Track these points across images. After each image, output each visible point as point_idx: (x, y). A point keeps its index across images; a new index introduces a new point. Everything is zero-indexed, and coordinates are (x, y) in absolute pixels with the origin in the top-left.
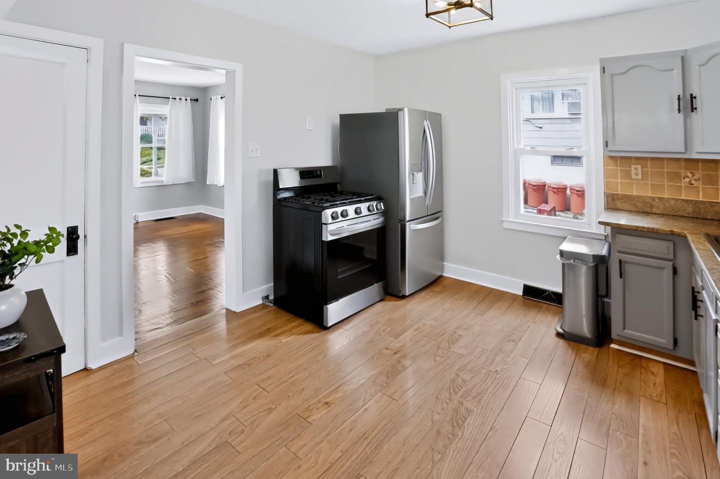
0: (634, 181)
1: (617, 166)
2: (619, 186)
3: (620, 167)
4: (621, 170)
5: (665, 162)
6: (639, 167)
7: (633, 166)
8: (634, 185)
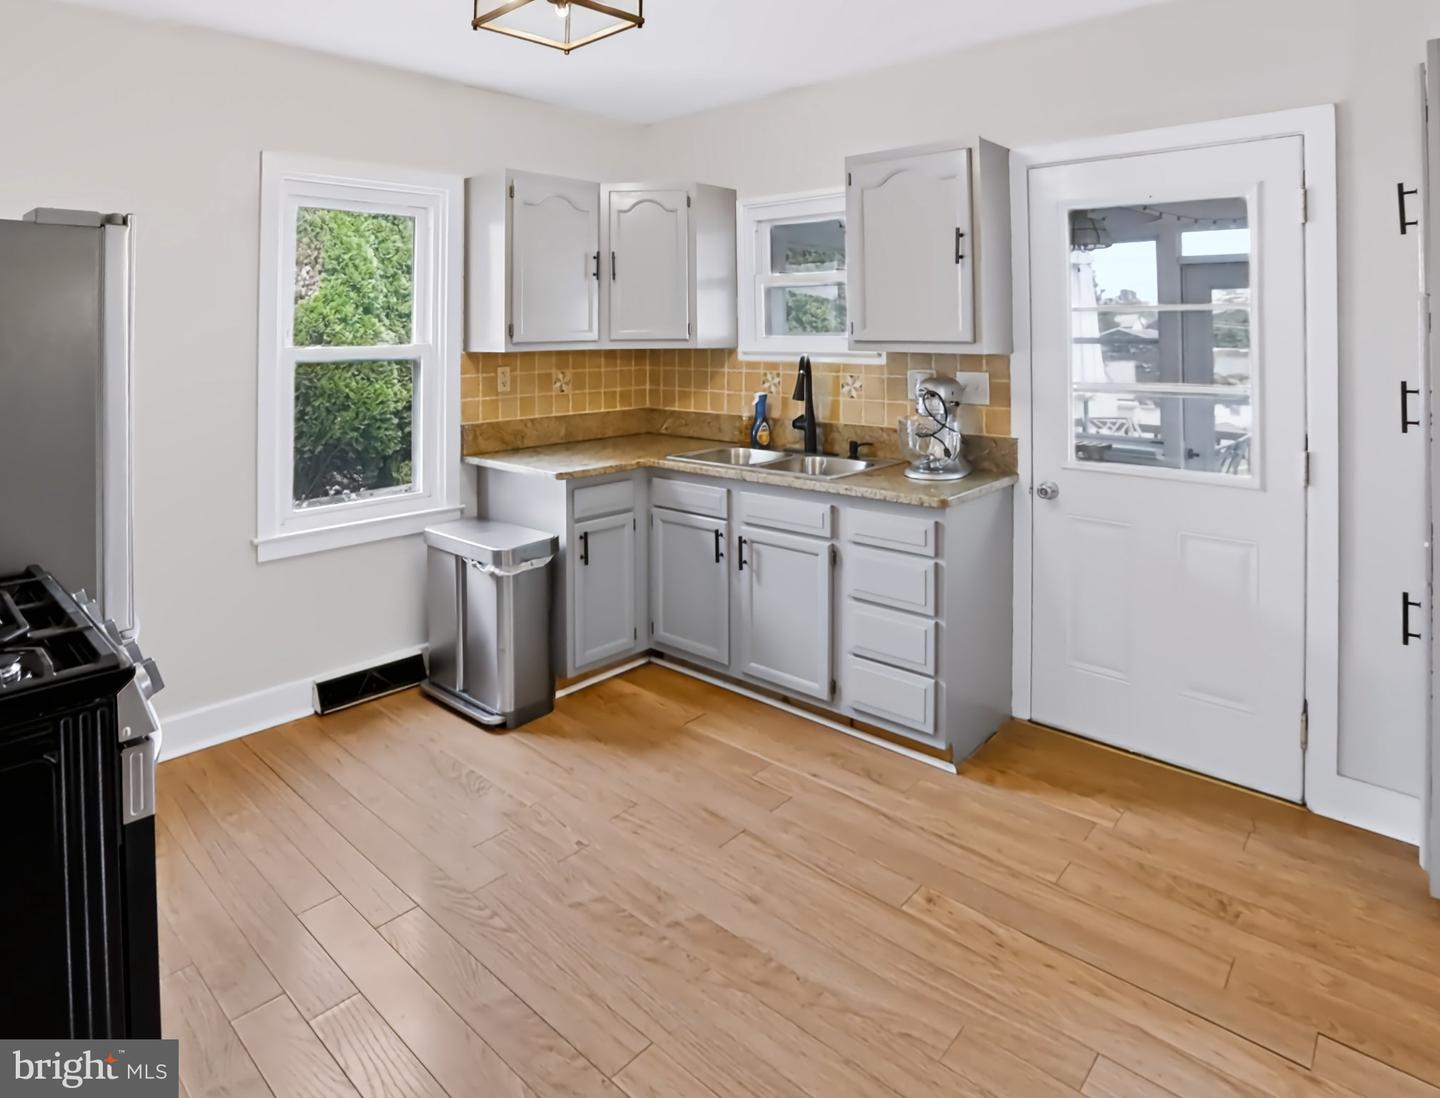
0: (500, 397)
1: (478, 372)
2: (481, 409)
3: (483, 372)
4: (484, 378)
5: (537, 358)
6: (508, 369)
7: (500, 370)
8: (500, 404)
